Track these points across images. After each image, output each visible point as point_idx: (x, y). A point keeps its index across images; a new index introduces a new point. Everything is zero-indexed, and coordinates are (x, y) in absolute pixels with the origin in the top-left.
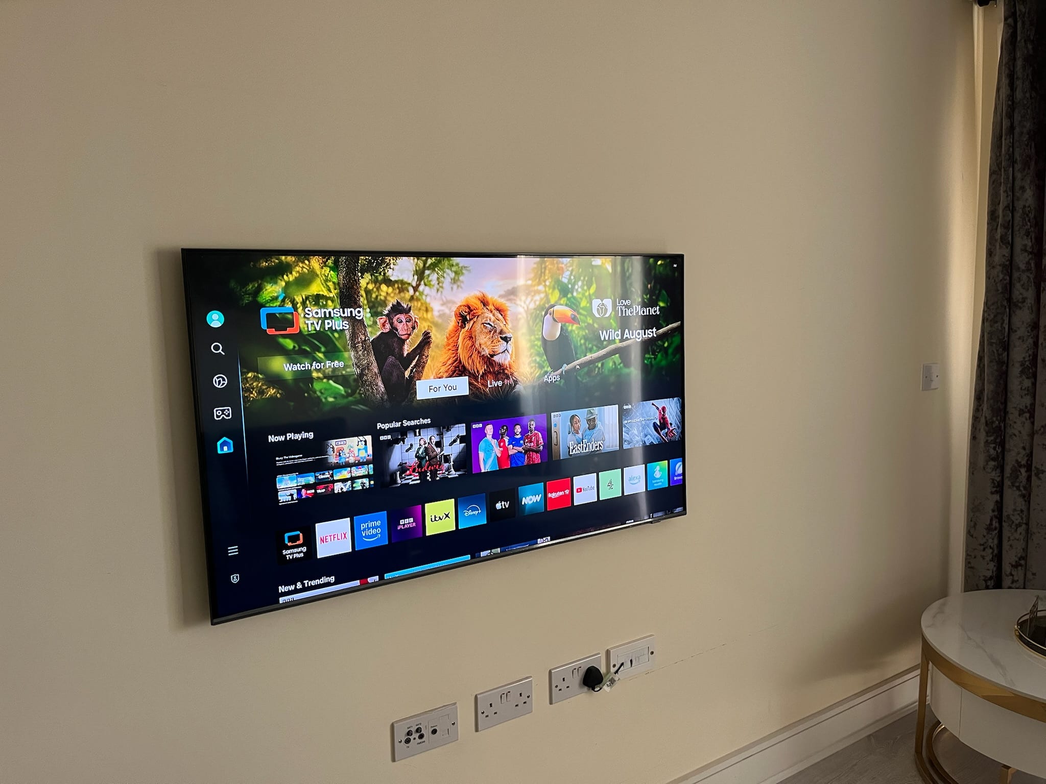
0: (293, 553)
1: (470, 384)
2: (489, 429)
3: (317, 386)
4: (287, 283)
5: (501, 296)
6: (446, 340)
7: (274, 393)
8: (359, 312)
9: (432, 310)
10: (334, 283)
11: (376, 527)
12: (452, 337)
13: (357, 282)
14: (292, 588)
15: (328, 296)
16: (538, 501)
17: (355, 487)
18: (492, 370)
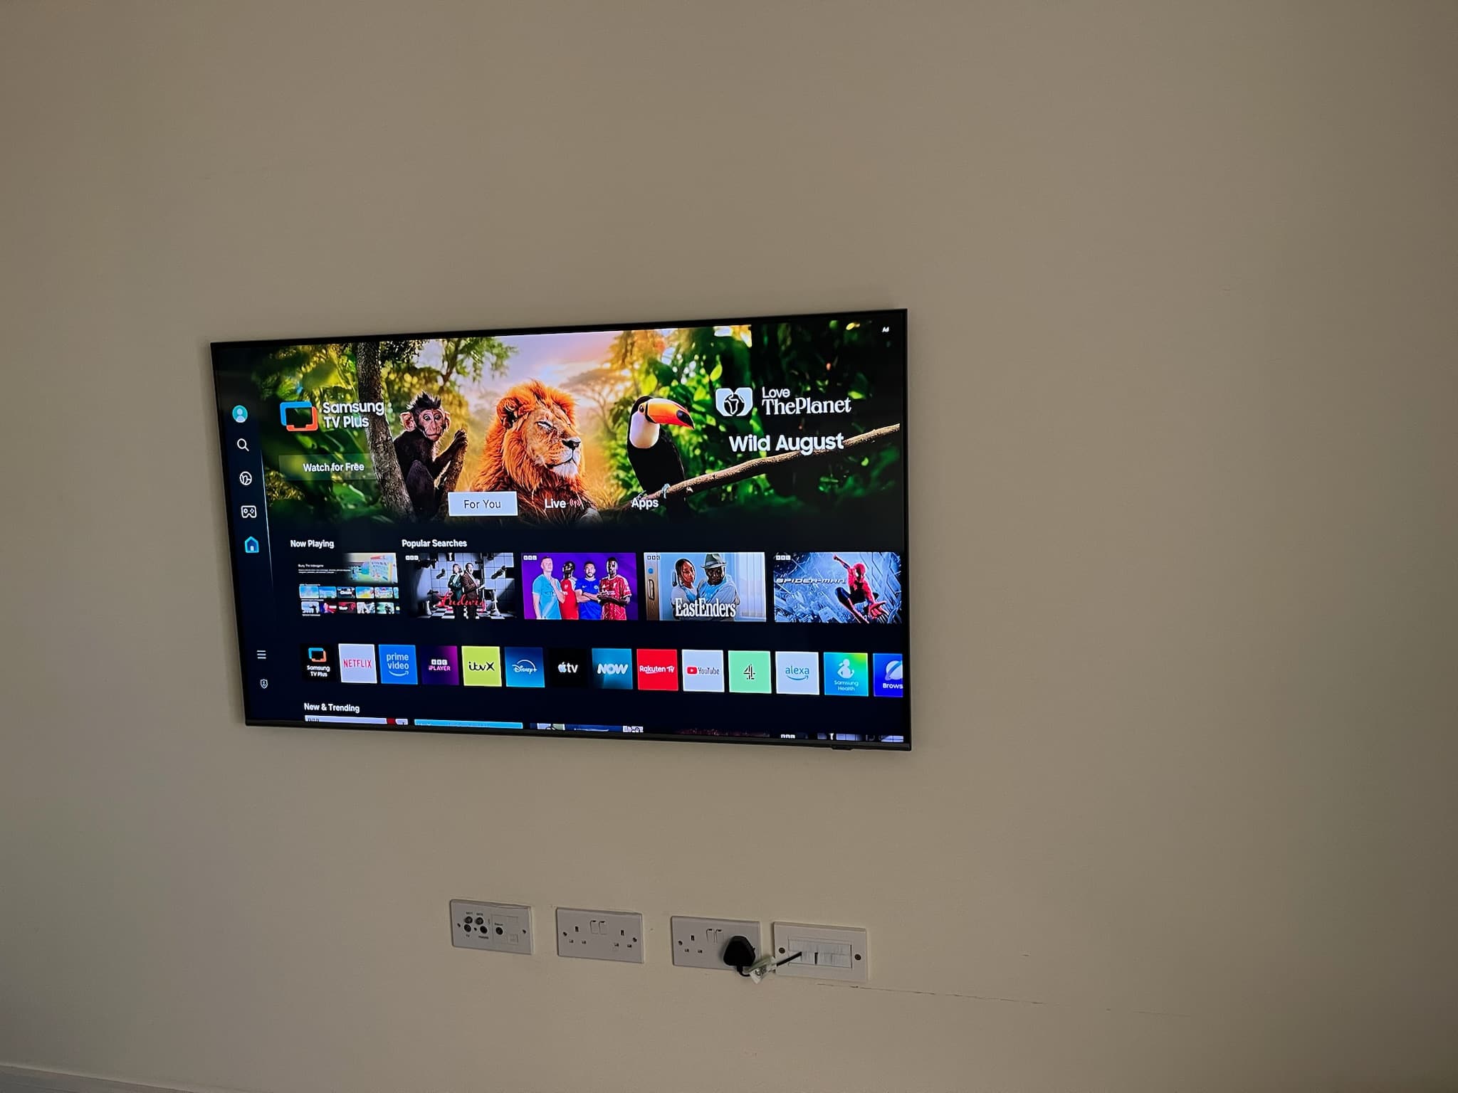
0: (317, 671)
1: (520, 502)
2: (547, 564)
3: (337, 490)
4: (305, 375)
5: (563, 386)
6: (485, 442)
7: (295, 495)
8: (380, 407)
9: (467, 404)
10: (352, 373)
11: (404, 662)
12: (494, 440)
13: (377, 372)
14: (317, 708)
15: (346, 388)
16: (623, 673)
17: (379, 611)
18: (550, 485)
